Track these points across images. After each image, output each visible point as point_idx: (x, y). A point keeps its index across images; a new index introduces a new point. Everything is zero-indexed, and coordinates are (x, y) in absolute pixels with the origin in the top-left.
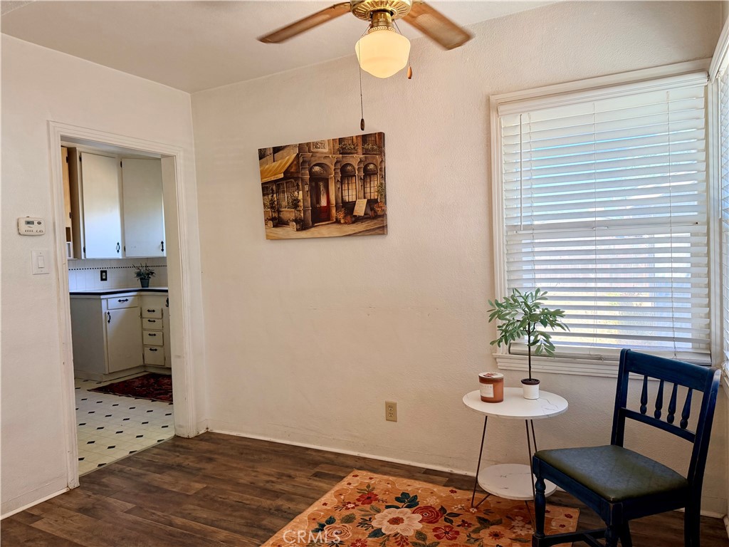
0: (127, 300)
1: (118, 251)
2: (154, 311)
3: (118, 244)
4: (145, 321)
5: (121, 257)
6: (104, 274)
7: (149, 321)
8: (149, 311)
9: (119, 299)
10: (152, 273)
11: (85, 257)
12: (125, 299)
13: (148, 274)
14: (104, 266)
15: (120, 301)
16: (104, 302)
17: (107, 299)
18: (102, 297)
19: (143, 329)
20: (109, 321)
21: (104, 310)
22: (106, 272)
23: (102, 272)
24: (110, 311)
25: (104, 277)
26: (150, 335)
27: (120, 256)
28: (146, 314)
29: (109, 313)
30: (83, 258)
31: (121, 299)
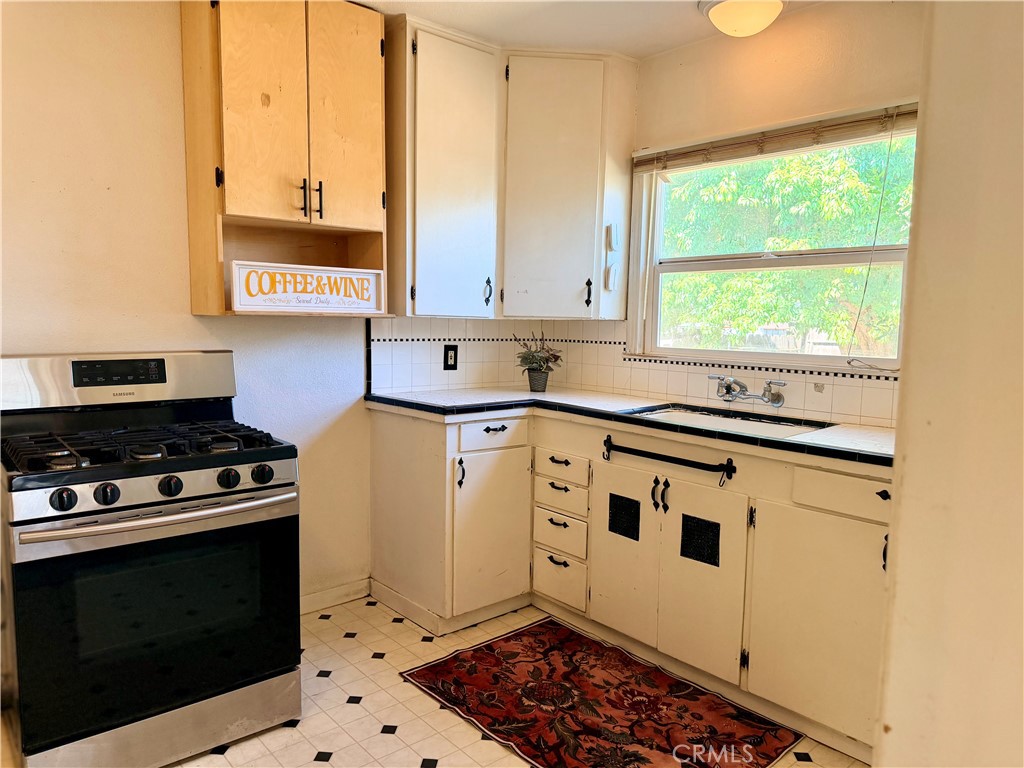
0: (503, 428)
1: (487, 300)
2: (567, 463)
3: (488, 282)
4: (542, 484)
5: (492, 317)
6: (451, 353)
7: (552, 485)
8: (553, 459)
9: (485, 425)
10: (557, 358)
11: (414, 313)
12: (498, 425)
13: (547, 360)
14: (453, 335)
15: (488, 430)
16: (451, 433)
17: (459, 425)
18: (449, 419)
19: (534, 504)
20: (460, 483)
21: (452, 454)
22: (455, 348)
23: (448, 348)
24: (465, 457)
25: (451, 362)
26: (551, 520)
27: (489, 312)
28: (544, 466)
29: (461, 462)
30: (409, 313)
31: (492, 425)
